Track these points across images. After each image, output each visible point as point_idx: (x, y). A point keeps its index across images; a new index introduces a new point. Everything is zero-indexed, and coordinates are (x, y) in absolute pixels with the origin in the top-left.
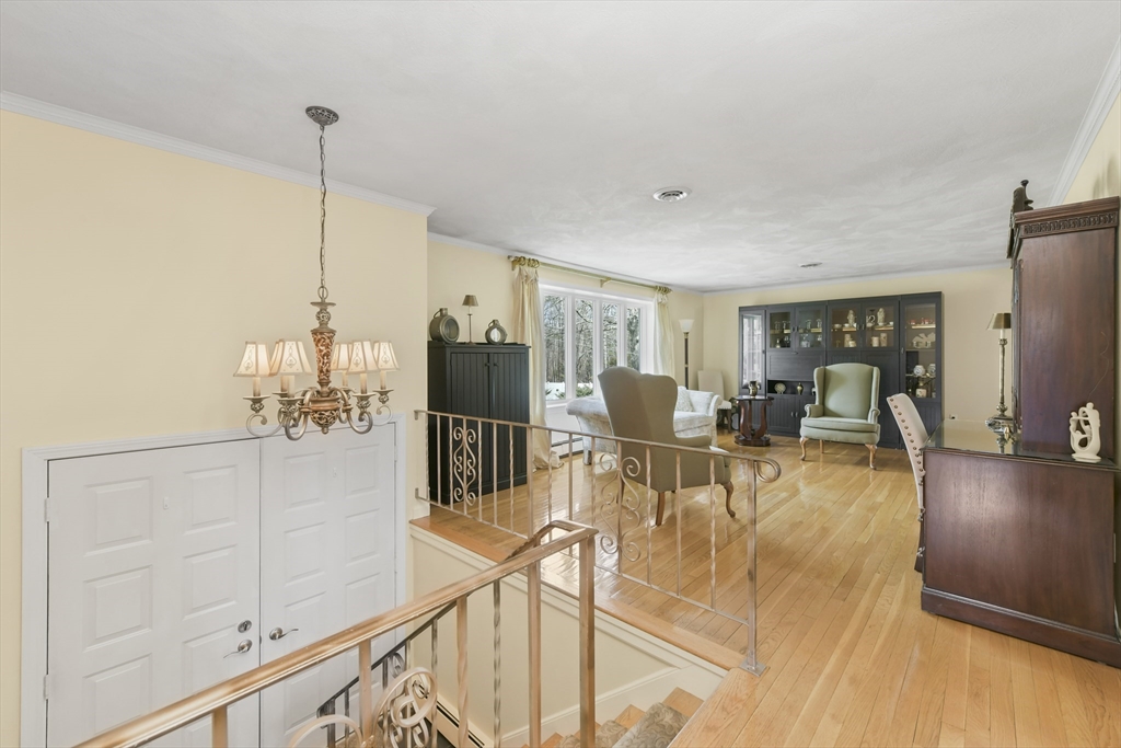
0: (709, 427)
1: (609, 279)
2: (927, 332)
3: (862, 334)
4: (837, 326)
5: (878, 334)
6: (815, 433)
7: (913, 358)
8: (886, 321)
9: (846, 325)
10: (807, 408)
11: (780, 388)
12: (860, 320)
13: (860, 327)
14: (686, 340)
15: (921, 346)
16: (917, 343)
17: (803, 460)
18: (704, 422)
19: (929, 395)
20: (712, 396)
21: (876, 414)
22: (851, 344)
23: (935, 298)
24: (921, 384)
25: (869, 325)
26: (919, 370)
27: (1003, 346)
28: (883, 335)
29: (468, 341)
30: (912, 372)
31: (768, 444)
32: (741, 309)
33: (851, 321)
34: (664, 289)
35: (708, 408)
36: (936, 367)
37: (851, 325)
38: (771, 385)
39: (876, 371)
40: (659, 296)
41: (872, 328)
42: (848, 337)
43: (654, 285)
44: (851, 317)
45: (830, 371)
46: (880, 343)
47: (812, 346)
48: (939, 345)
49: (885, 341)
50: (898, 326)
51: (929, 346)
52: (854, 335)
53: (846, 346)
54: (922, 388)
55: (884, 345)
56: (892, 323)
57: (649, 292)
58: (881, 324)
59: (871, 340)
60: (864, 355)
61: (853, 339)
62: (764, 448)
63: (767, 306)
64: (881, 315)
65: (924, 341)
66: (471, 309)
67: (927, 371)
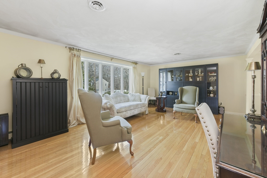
0: (145, 107)
1: (113, 58)
2: (214, 76)
3: (194, 77)
4: (187, 74)
5: (199, 77)
6: (178, 109)
7: (209, 84)
8: (201, 73)
9: (190, 74)
10: (176, 101)
11: (171, 93)
12: (194, 73)
13: (194, 75)
14: (143, 79)
15: (212, 81)
16: (211, 80)
17: (174, 118)
18: (143, 105)
19: (214, 96)
20: (147, 97)
21: (197, 104)
22: (191, 80)
23: (216, 65)
24: (212, 93)
25: (196, 74)
26: (211, 88)
27: (254, 78)
28: (201, 77)
29: (40, 77)
30: (209, 89)
31: (165, 111)
32: (159, 69)
33: (191, 73)
34: (136, 63)
35: (146, 100)
36: (216, 87)
37: (191, 74)
38: (168, 93)
39: (198, 88)
40: (134, 65)
41: (198, 75)
42: (190, 78)
43: (132, 61)
44: (191, 72)
45: (184, 89)
46: (199, 80)
47: (180, 81)
48: (217, 80)
49: (201, 79)
50: (205, 74)
51: (214, 80)
52: (192, 77)
53: (190, 81)
54: (212, 94)
55: (201, 80)
56: (203, 73)
57: (131, 63)
58: (200, 74)
59: (197, 79)
60: (195, 83)
61: (192, 78)
62: (164, 113)
63: (167, 68)
64: (200, 71)
65: (212, 79)
66: (42, 65)
67: (213, 89)
